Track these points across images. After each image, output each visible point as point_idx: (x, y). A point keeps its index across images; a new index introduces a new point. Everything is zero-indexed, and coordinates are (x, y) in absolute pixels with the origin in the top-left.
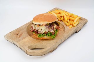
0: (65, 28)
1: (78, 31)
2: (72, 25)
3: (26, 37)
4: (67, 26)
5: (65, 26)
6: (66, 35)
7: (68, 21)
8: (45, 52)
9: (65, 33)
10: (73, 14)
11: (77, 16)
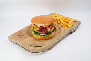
0: (61, 29)
1: (72, 32)
2: (67, 26)
3: (27, 37)
4: (63, 27)
5: (61, 27)
6: (62, 35)
7: (64, 23)
8: (44, 48)
9: (62, 33)
10: (68, 18)
11: (72, 19)
